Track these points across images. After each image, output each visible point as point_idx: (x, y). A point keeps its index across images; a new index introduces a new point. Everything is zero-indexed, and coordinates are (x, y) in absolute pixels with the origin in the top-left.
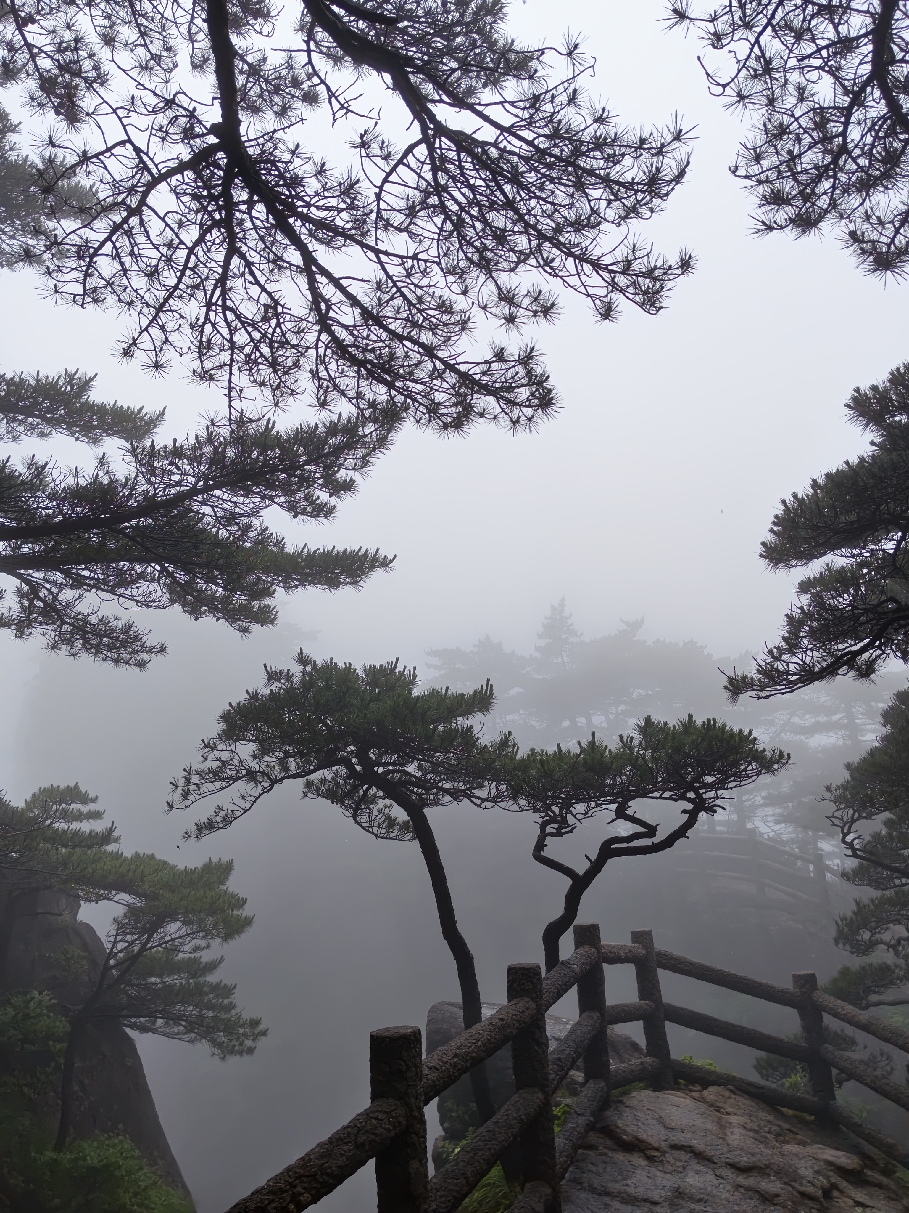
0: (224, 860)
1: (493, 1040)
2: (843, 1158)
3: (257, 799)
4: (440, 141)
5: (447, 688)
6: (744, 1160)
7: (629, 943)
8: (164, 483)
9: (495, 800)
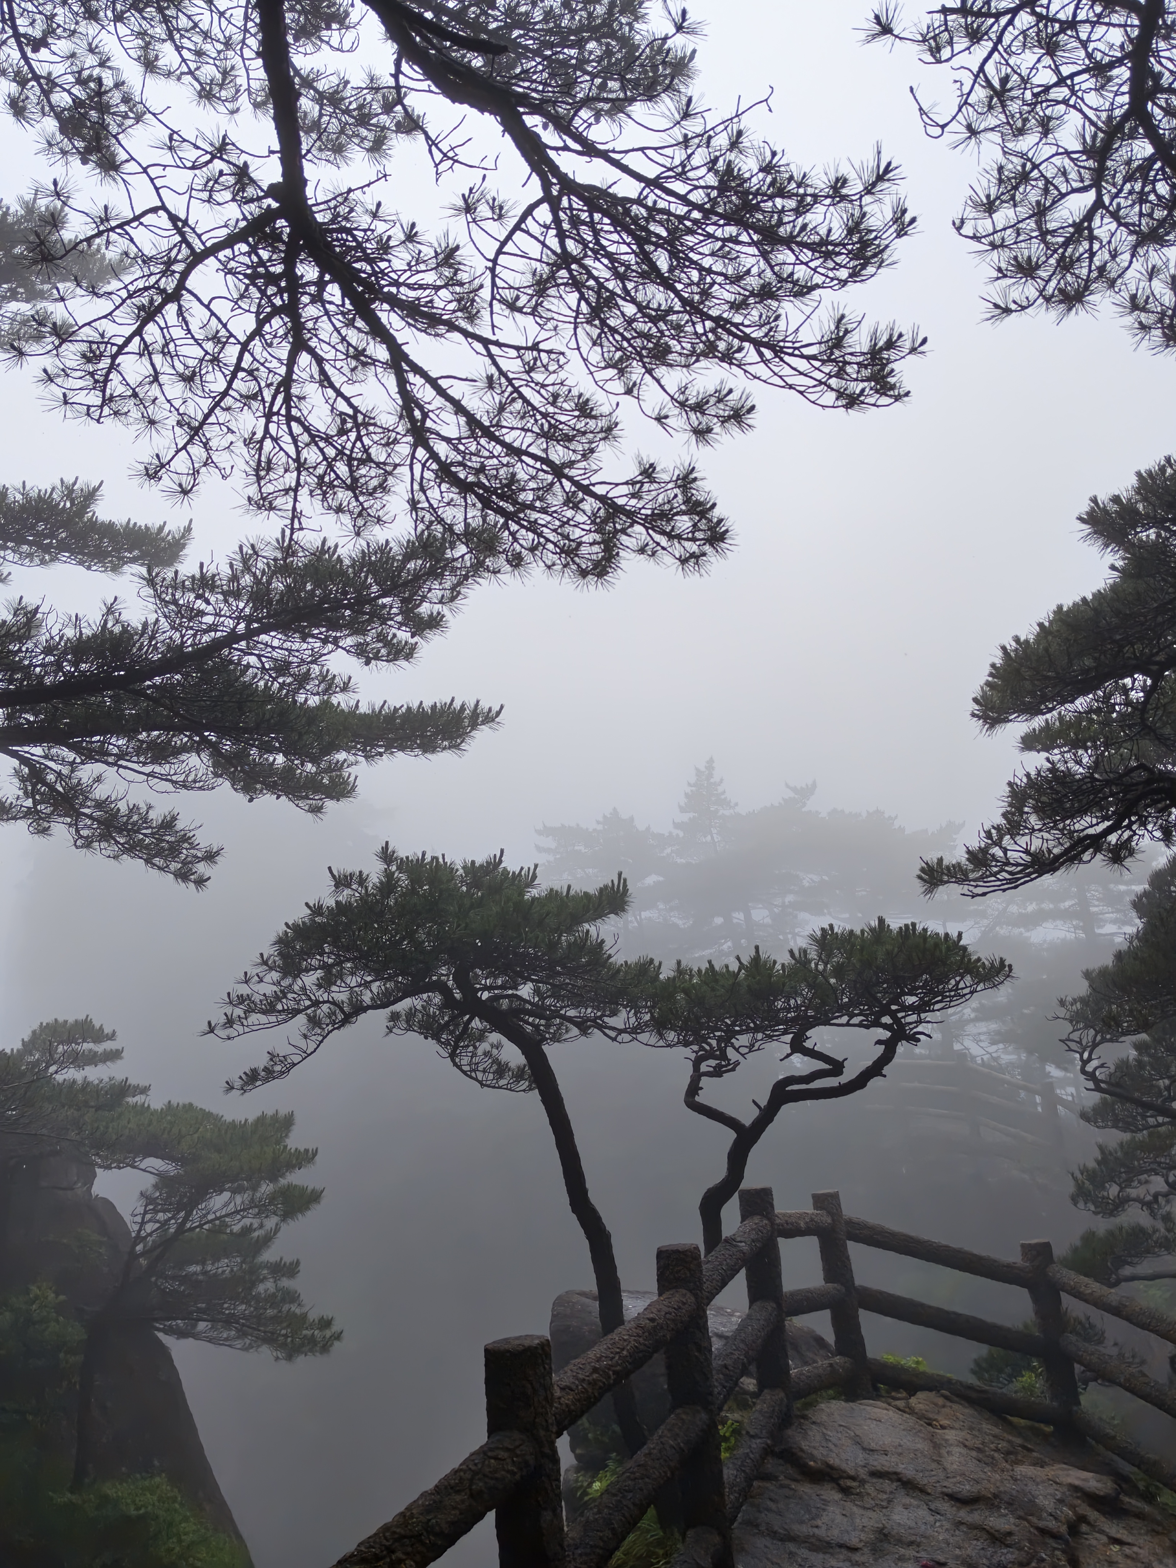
0: (283, 1112)
1: (642, 1347)
2: (1091, 1481)
3: (325, 1036)
4: (569, 200)
5: (569, 887)
6: (967, 1489)
7: (810, 1210)
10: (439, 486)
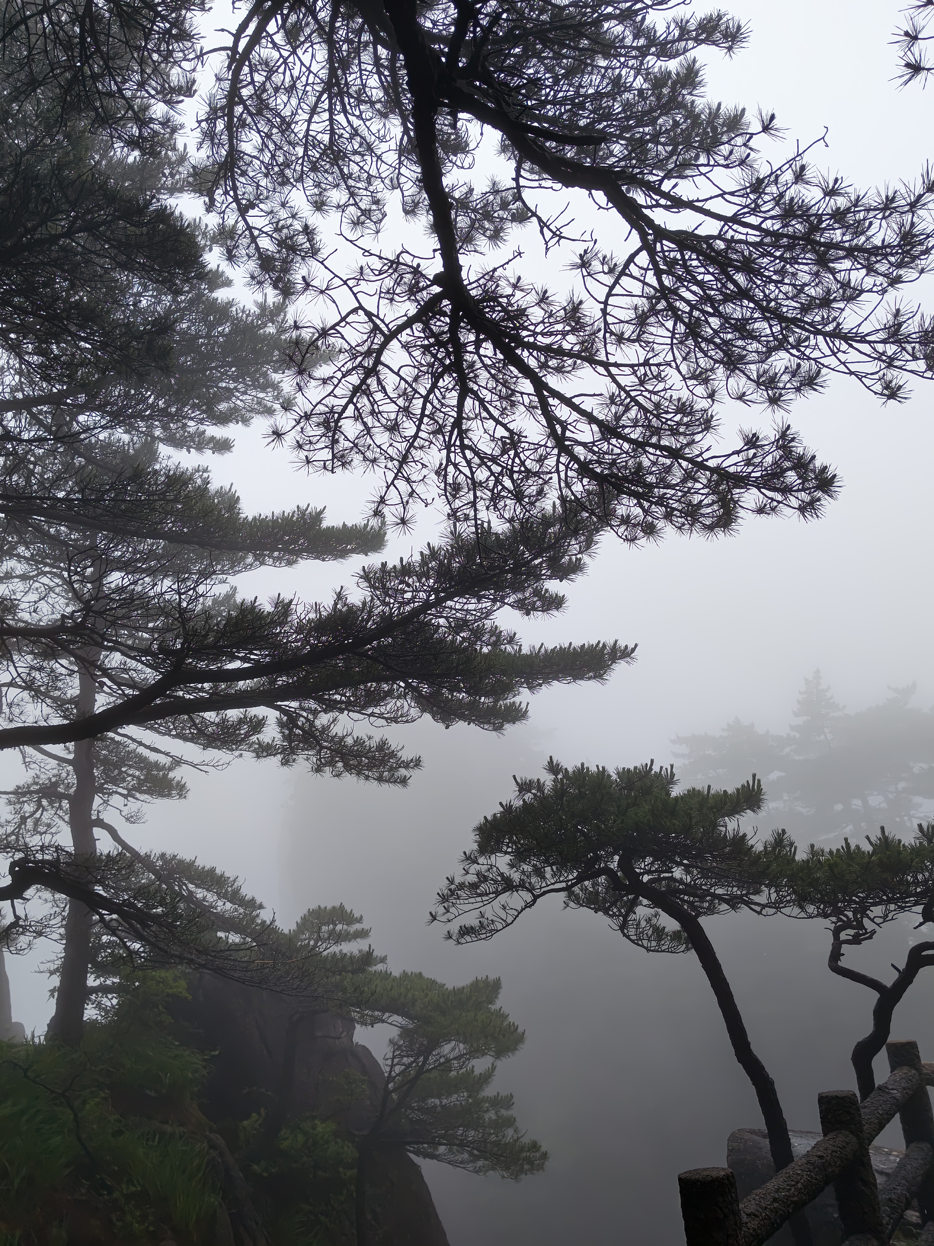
0: (492, 977)
1: (814, 1181)
3: (519, 913)
4: (662, 245)
5: (709, 787)
8: (399, 603)
9: (777, 906)
10: (581, 482)
